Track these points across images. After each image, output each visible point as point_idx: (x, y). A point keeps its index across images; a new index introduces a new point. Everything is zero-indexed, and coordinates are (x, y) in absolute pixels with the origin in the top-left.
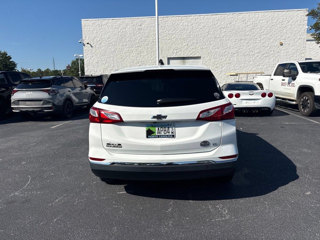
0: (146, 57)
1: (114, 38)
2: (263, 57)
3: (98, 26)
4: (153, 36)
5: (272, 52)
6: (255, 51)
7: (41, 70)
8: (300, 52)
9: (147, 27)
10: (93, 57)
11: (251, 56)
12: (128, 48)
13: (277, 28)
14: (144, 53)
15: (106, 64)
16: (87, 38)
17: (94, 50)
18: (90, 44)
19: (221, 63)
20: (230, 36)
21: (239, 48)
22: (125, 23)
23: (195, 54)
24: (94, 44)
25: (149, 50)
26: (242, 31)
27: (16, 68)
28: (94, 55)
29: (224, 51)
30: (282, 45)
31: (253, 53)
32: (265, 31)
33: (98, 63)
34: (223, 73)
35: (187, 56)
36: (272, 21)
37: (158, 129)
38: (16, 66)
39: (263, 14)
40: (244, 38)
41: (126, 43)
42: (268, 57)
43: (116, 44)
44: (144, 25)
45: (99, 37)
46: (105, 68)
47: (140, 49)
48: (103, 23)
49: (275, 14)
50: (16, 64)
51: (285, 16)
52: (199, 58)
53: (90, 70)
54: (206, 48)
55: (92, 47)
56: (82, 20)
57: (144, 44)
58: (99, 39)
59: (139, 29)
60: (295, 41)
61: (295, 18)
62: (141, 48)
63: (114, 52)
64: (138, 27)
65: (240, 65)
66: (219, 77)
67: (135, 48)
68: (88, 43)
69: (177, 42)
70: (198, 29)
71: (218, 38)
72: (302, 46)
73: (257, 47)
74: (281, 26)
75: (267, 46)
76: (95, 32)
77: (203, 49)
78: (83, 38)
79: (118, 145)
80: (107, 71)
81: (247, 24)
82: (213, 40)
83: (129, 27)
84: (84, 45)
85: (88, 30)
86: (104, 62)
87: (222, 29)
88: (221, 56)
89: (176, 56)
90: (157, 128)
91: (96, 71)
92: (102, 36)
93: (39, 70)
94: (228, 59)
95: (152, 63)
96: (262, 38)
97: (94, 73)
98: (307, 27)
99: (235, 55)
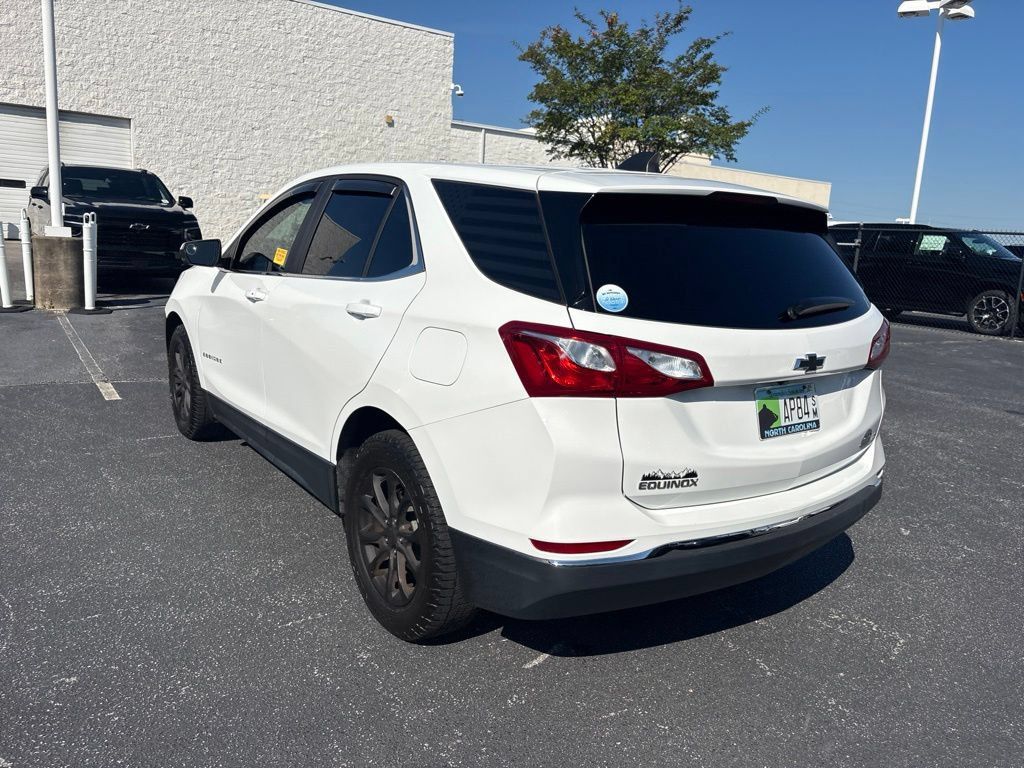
2: (341, 154)
5: (367, 141)
6: (319, 131)
8: (438, 154)
11: (308, 145)
13: (376, 72)
19: (208, 152)
20: (237, 67)
21: (268, 112)
23: (105, 105)
26: (275, 58)
29: (219, 112)
30: (391, 124)
31: (314, 136)
32: (347, 73)
34: (218, 191)
35: (74, 109)
36: (363, 45)
37: (785, 403)
39: (337, 16)
40: (283, 81)
42: (355, 156)
49: (371, 27)
51: (397, 39)
52: (122, 122)
54: (151, 90)
60: (425, 120)
61: (422, 53)
65: (274, 172)
66: (205, 201)
69: (25, 46)
70: (115, 14)
71: (194, 61)
72: (441, 138)
73: (325, 119)
74: (388, 68)
75: (352, 119)
77: (136, 90)
79: (688, 475)
81: (290, 36)
82: (177, 64)
87: (208, 34)
88: (207, 130)
89: (23, 102)
90: (781, 402)
94: (232, 142)
96: (337, 94)
98: (452, 86)
99: (256, 133)
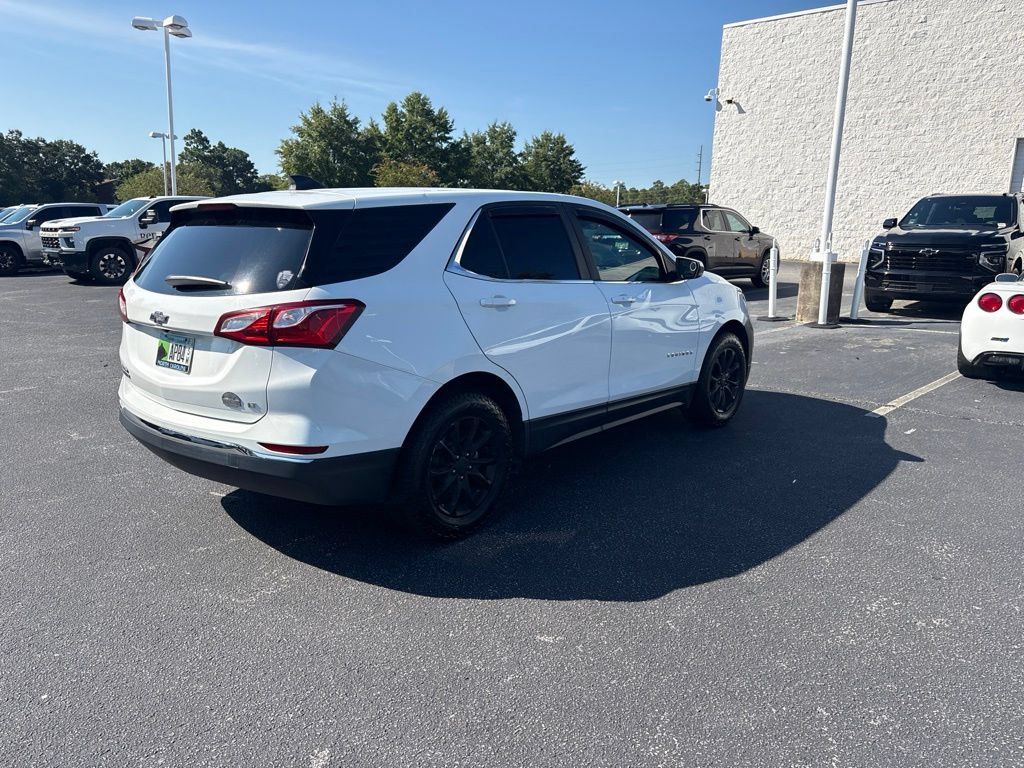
0: (927, 138)
1: (818, 76)
3: (771, 41)
4: (970, 55)
7: (662, 184)
9: (949, 27)
10: (743, 145)
12: (862, 107)
14: (921, 123)
15: (777, 166)
16: (731, 86)
17: (747, 121)
18: (738, 105)
22: (865, 20)
24: (750, 103)
25: (942, 111)
27: (581, 181)
28: (743, 137)
33: (752, 163)
38: (582, 174)
41: (859, 89)
43: (823, 99)
44: (935, 21)
45: (769, 79)
46: (773, 179)
47: (907, 109)
48: (790, 29)
50: (582, 169)
53: (725, 185)
55: (741, 111)
56: (725, 26)
57: (927, 90)
58: (768, 85)
59: (915, 36)
62: (911, 104)
63: (812, 125)
64: (913, 27)
67: (889, 107)
68: (730, 102)
76: (760, 61)
78: (719, 84)
80: (776, 191)
83: (878, 31)
84: (719, 107)
85: (738, 57)
86: (772, 162)
91: (745, 191)
92: (778, 73)
93: (659, 183)
95: (948, 159)
97: (736, 195)
